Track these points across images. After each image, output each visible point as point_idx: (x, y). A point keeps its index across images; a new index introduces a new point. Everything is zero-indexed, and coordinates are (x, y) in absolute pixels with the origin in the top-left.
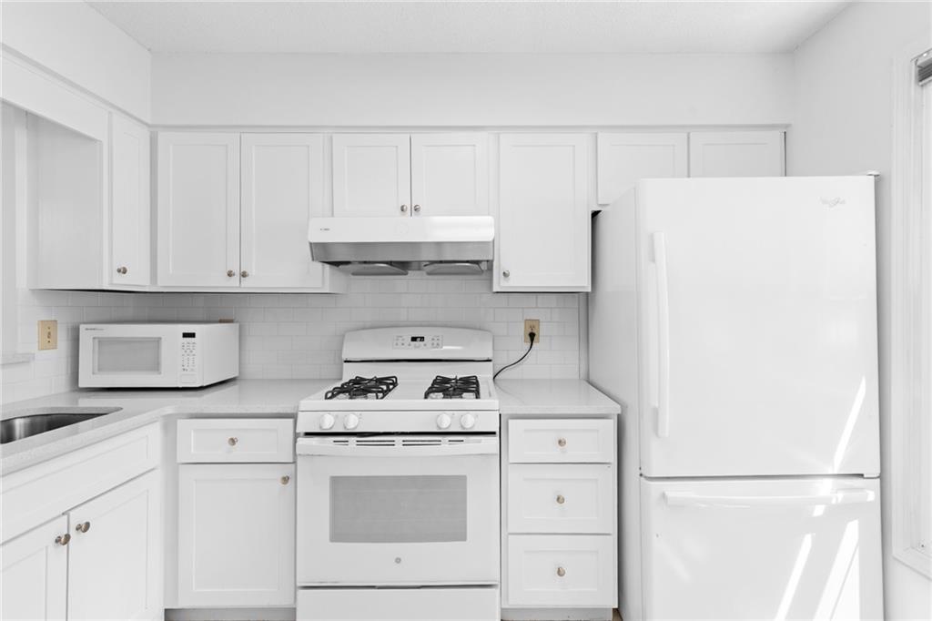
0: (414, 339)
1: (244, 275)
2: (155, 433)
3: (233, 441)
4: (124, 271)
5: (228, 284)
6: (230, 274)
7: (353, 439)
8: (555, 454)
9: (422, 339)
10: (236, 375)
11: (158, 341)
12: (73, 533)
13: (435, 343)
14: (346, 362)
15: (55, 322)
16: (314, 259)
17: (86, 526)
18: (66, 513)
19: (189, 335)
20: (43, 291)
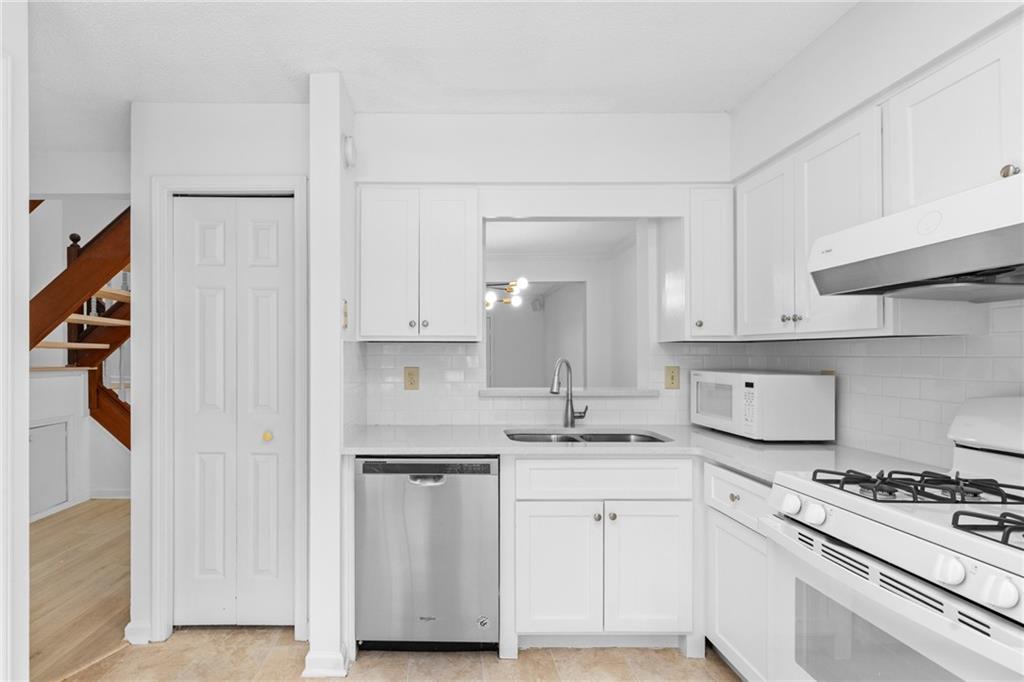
1: (795, 318)
3: (734, 497)
4: (700, 324)
6: (784, 319)
7: (818, 541)
10: (833, 438)
11: (730, 388)
12: (606, 517)
14: (960, 446)
15: (678, 368)
16: (821, 294)
17: (614, 517)
18: (604, 500)
19: (749, 385)
20: (665, 343)
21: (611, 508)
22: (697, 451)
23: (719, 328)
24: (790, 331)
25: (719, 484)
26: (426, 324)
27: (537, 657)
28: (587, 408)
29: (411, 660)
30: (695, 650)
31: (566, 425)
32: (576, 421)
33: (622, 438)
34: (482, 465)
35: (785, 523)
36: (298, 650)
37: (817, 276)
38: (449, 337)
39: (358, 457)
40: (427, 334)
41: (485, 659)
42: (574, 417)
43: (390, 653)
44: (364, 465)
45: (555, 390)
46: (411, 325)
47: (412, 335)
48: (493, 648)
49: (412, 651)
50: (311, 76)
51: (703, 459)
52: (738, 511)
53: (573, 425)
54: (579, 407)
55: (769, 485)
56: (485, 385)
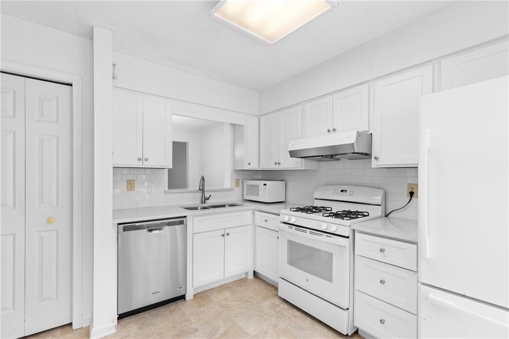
0: (342, 191)
1: (279, 164)
2: (249, 213)
3: (266, 221)
4: (249, 164)
5: (276, 167)
6: (276, 163)
7: (294, 227)
8: (380, 256)
9: (346, 191)
10: (284, 200)
11: (258, 186)
12: (225, 235)
13: (351, 193)
14: (316, 199)
15: (239, 179)
16: (291, 157)
17: (228, 234)
18: (224, 229)
19: (265, 185)
20: (236, 170)
21: (227, 231)
22: (253, 208)
23: (254, 166)
24: (277, 167)
25: (260, 218)
26: (147, 160)
27: (200, 295)
28: (210, 196)
29: (146, 315)
30: (251, 276)
31: (202, 203)
32: (206, 201)
33: (224, 206)
34: (180, 221)
35: (284, 224)
36: (78, 333)
37: (290, 152)
38: (155, 166)
39: (119, 224)
40: (146, 164)
41: (180, 303)
42: (205, 199)
43: (134, 316)
44: (124, 228)
45: (201, 189)
46: (139, 160)
47: (139, 164)
48: (183, 297)
49: (145, 311)
50: (94, 27)
51: (254, 210)
52: (267, 225)
53: (205, 203)
54: (207, 195)
55: (279, 215)
56: (167, 188)
